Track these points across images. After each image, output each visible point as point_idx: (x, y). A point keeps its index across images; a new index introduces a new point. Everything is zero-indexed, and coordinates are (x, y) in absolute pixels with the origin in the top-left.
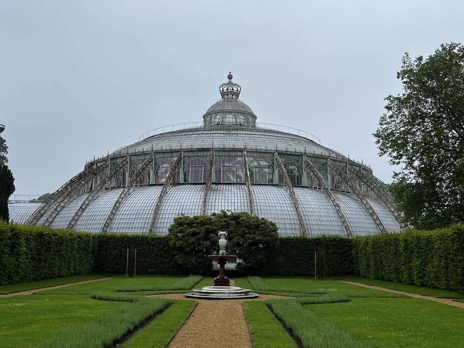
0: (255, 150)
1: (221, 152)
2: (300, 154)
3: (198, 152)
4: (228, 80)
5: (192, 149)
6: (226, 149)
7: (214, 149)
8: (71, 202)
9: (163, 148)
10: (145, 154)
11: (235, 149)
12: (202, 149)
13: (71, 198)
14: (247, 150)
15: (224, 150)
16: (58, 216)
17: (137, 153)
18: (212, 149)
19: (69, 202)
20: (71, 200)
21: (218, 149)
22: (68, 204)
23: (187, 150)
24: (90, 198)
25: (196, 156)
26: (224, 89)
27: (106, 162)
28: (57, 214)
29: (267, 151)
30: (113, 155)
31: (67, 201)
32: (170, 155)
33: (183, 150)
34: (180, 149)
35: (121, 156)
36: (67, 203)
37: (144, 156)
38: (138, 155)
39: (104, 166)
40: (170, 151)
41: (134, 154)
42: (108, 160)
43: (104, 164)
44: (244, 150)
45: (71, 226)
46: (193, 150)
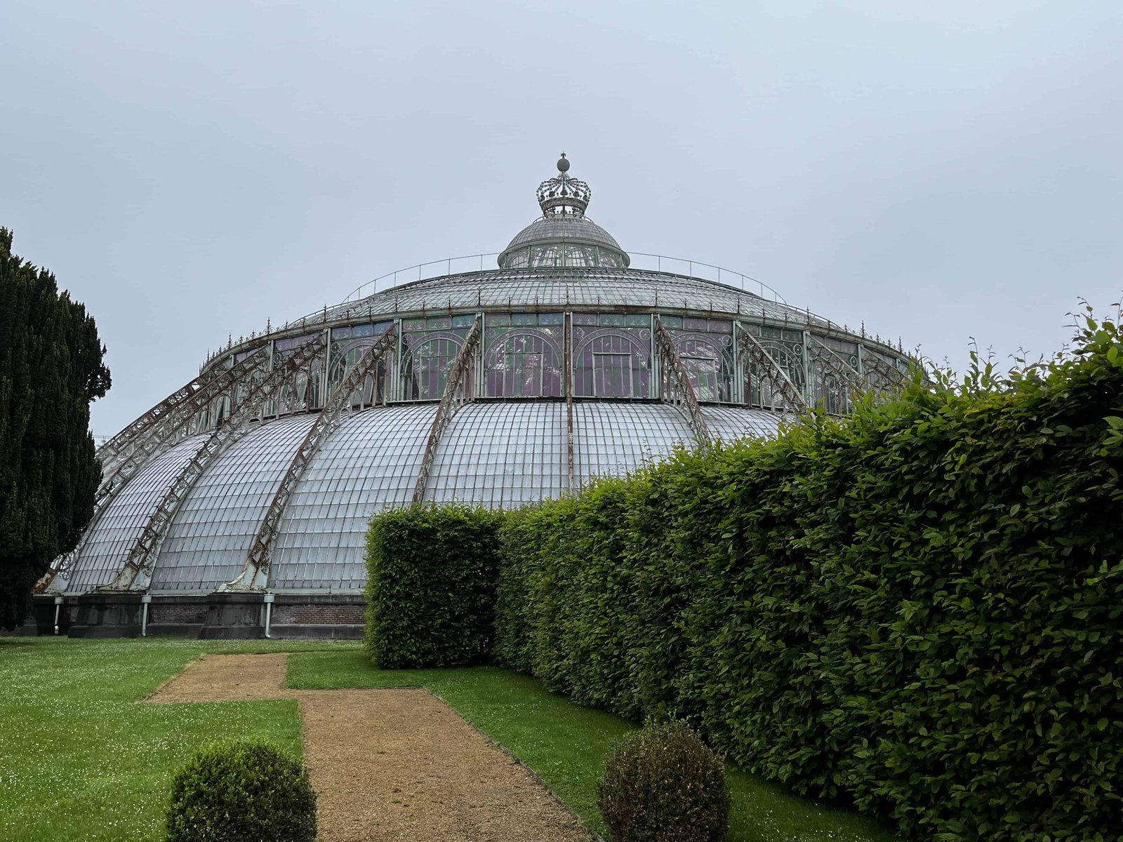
0: (762, 320)
1: (676, 319)
2: (854, 338)
3: (613, 316)
4: (559, 173)
5: (598, 305)
6: (691, 312)
7: (659, 310)
8: (236, 441)
9: (514, 302)
10: (453, 316)
11: (714, 314)
12: (626, 306)
13: (234, 429)
14: (743, 318)
15: (686, 314)
16: (203, 482)
17: (427, 313)
18: (654, 310)
19: (229, 442)
20: (236, 436)
21: (671, 311)
22: (227, 449)
23: (585, 309)
24: (320, 429)
25: (606, 327)
26: (545, 195)
27: (321, 335)
28: (200, 476)
29: (788, 324)
30: (344, 317)
31: (225, 440)
32: (530, 320)
33: (573, 308)
34: (565, 306)
35: (373, 318)
36: (225, 446)
37: (449, 320)
38: (428, 318)
39: (316, 347)
40: (534, 308)
41: (419, 313)
42: (322, 330)
43: (315, 340)
44: (735, 317)
45: (277, 511)
46: (602, 308)
